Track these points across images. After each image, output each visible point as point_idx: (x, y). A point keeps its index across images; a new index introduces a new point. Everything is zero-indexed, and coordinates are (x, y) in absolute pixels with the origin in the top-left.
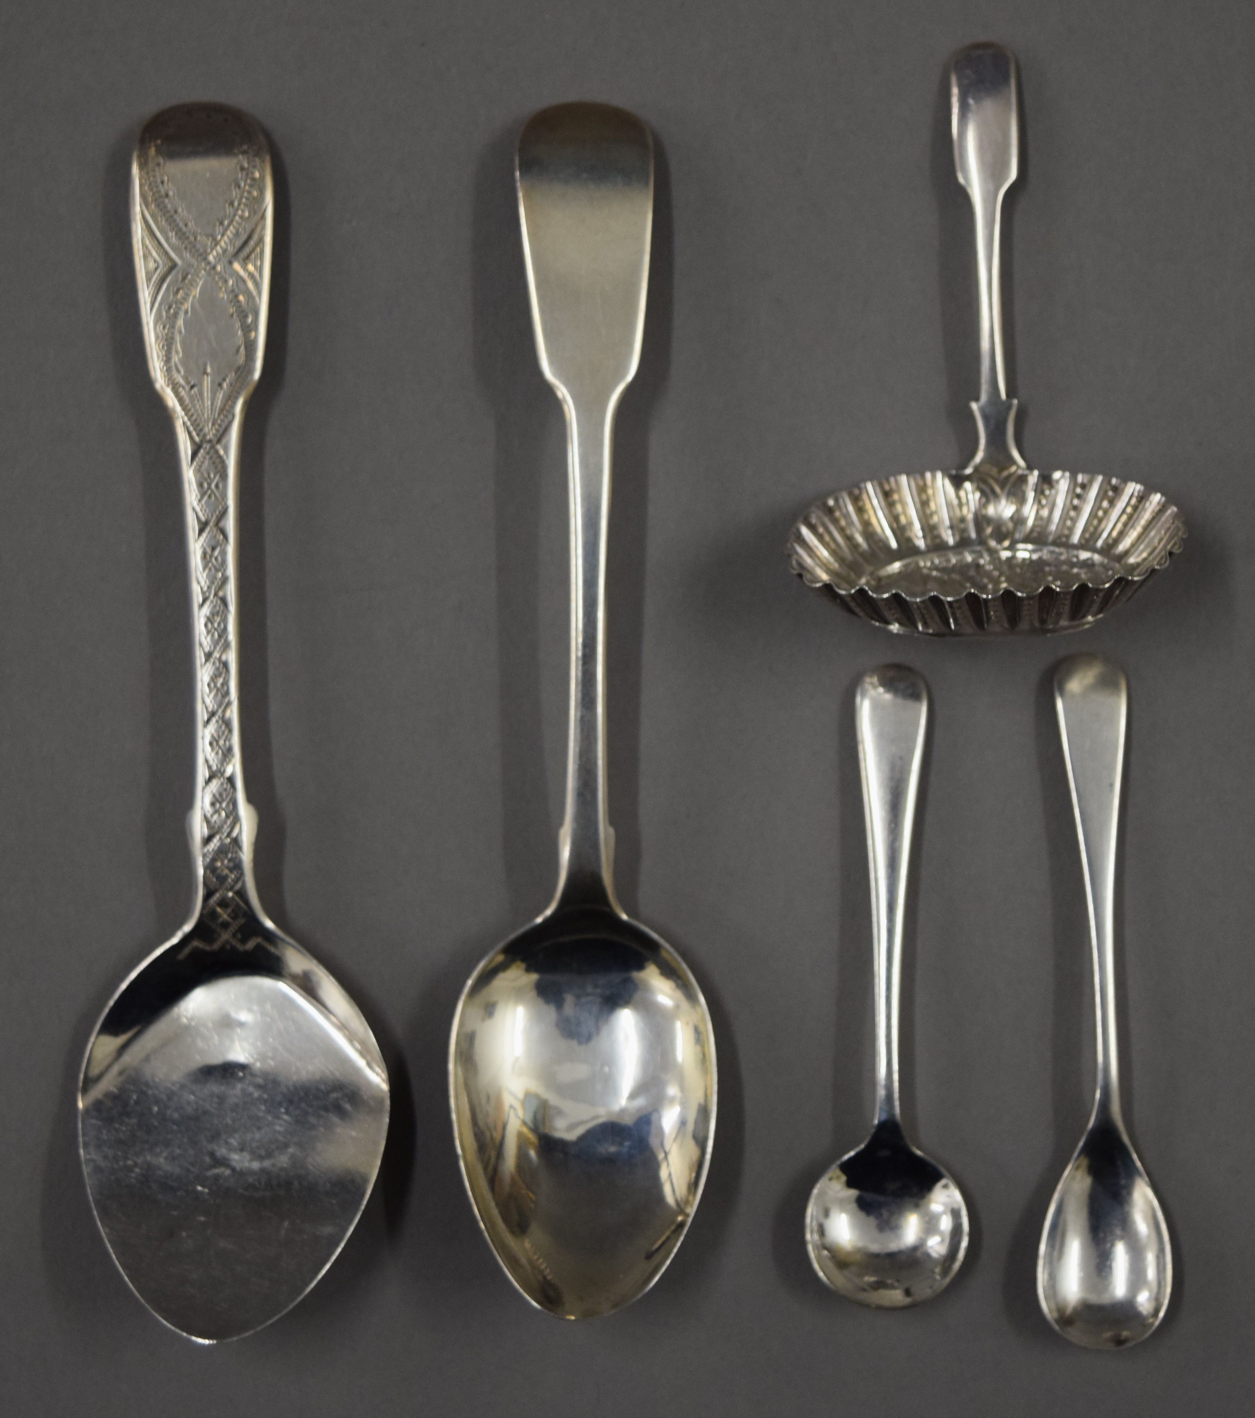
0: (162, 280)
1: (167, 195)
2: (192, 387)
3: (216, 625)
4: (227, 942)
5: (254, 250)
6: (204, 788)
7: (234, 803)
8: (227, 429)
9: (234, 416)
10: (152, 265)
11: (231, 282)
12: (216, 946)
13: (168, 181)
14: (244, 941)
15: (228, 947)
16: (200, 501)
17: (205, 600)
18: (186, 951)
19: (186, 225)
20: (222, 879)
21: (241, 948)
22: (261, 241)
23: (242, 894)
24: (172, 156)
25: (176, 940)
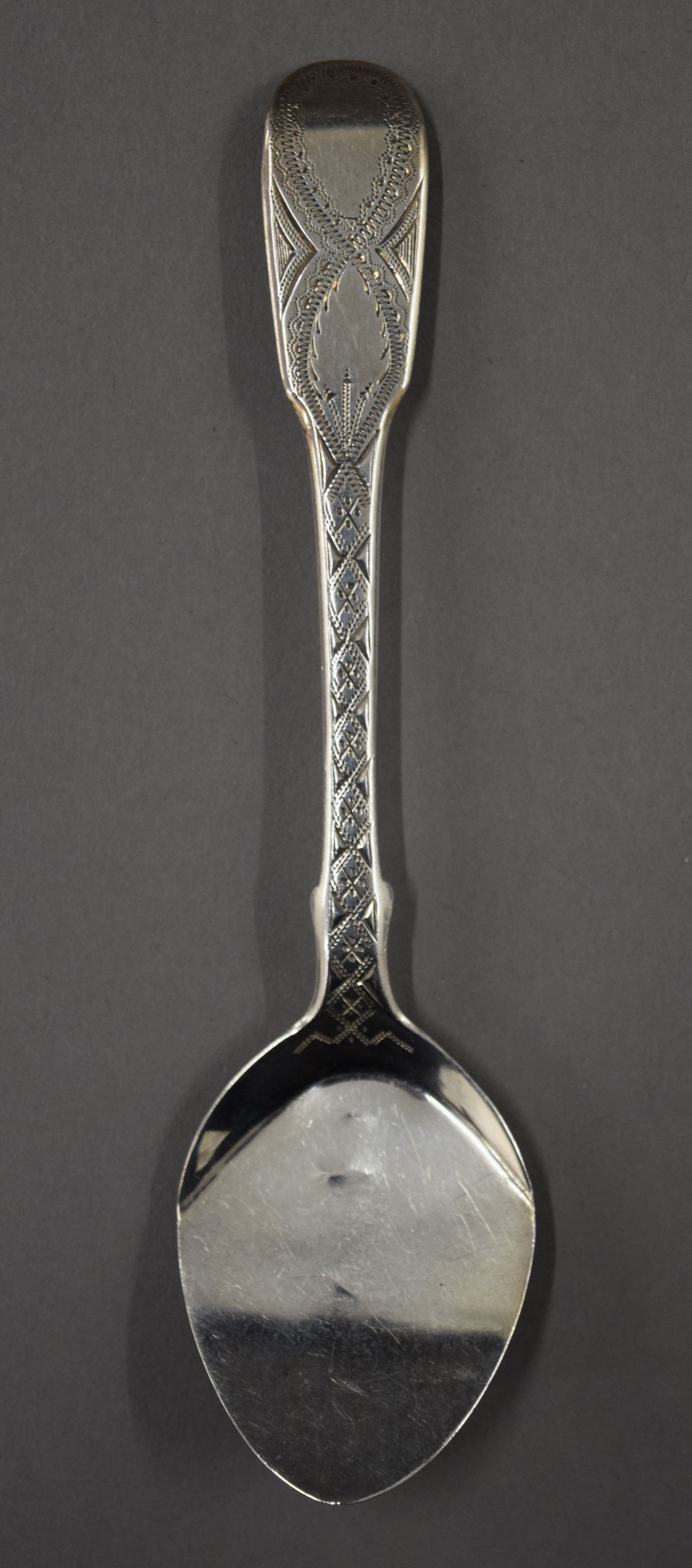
0: (298, 270)
1: (305, 170)
2: (330, 396)
3: (352, 673)
4: (351, 1035)
5: (406, 236)
6: (333, 862)
7: (366, 879)
8: (370, 446)
9: (378, 431)
10: (287, 253)
11: (376, 274)
12: (337, 1040)
13: (307, 153)
14: (370, 1035)
15: (351, 1040)
16: (336, 529)
17: (339, 645)
18: (304, 1044)
19: (327, 206)
20: (351, 967)
21: (366, 1042)
22: (414, 225)
23: (374, 984)
24: (312, 124)
25: (294, 1031)
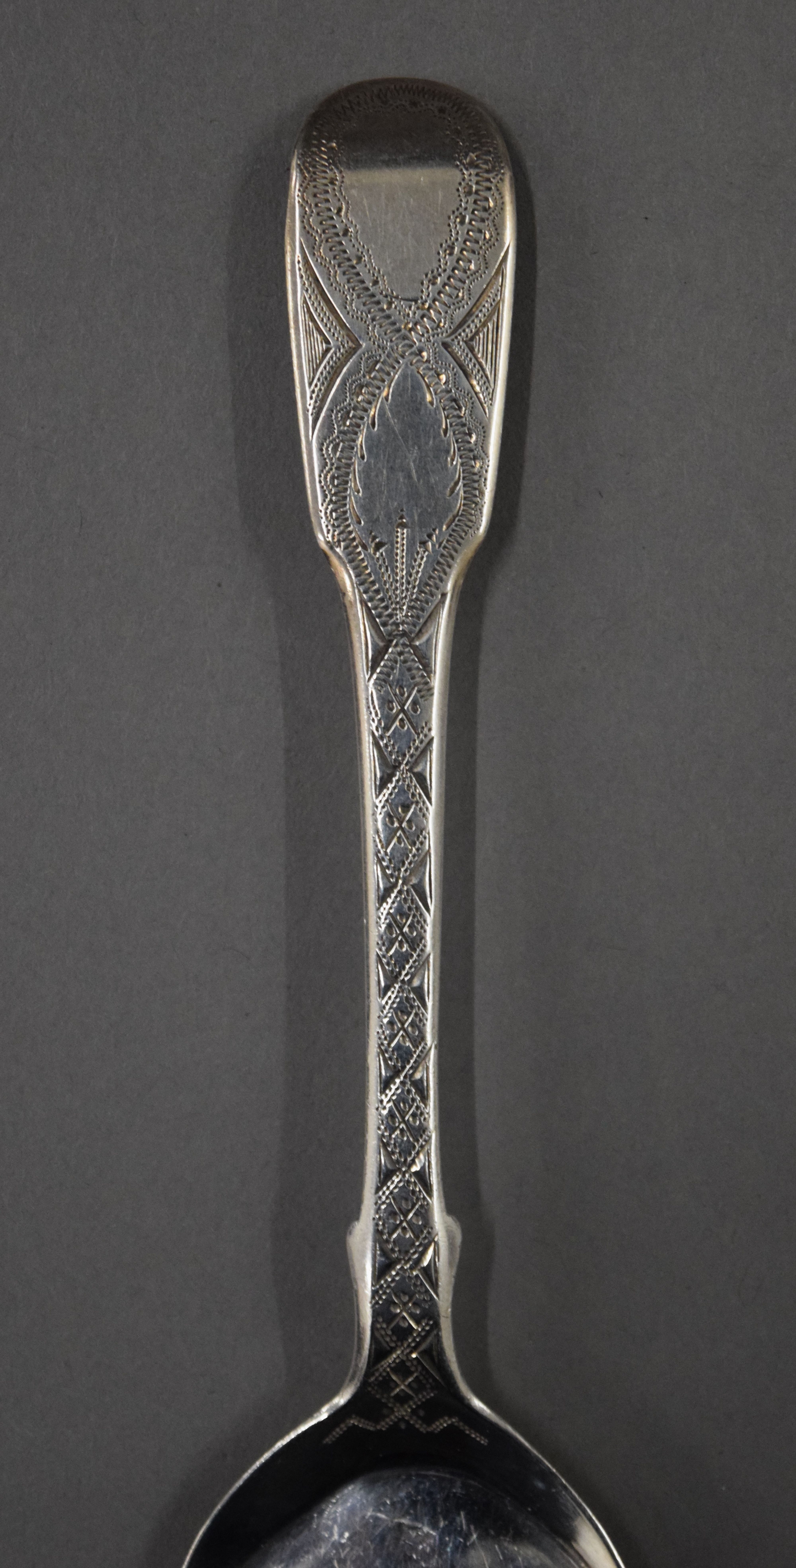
0: (335, 371)
1: (346, 232)
2: (378, 546)
3: (406, 929)
4: (402, 1419)
5: (484, 324)
6: (378, 1189)
7: (425, 1213)
8: (433, 616)
9: (444, 595)
10: (321, 347)
11: (443, 378)
12: (383, 1426)
13: (347, 209)
14: (428, 1420)
15: (403, 1426)
16: (386, 728)
17: (388, 891)
18: (338, 1432)
19: (376, 283)
20: (403, 1333)
21: (423, 1428)
22: (496, 309)
23: (434, 1355)
24: (355, 164)
25: (323, 1415)
